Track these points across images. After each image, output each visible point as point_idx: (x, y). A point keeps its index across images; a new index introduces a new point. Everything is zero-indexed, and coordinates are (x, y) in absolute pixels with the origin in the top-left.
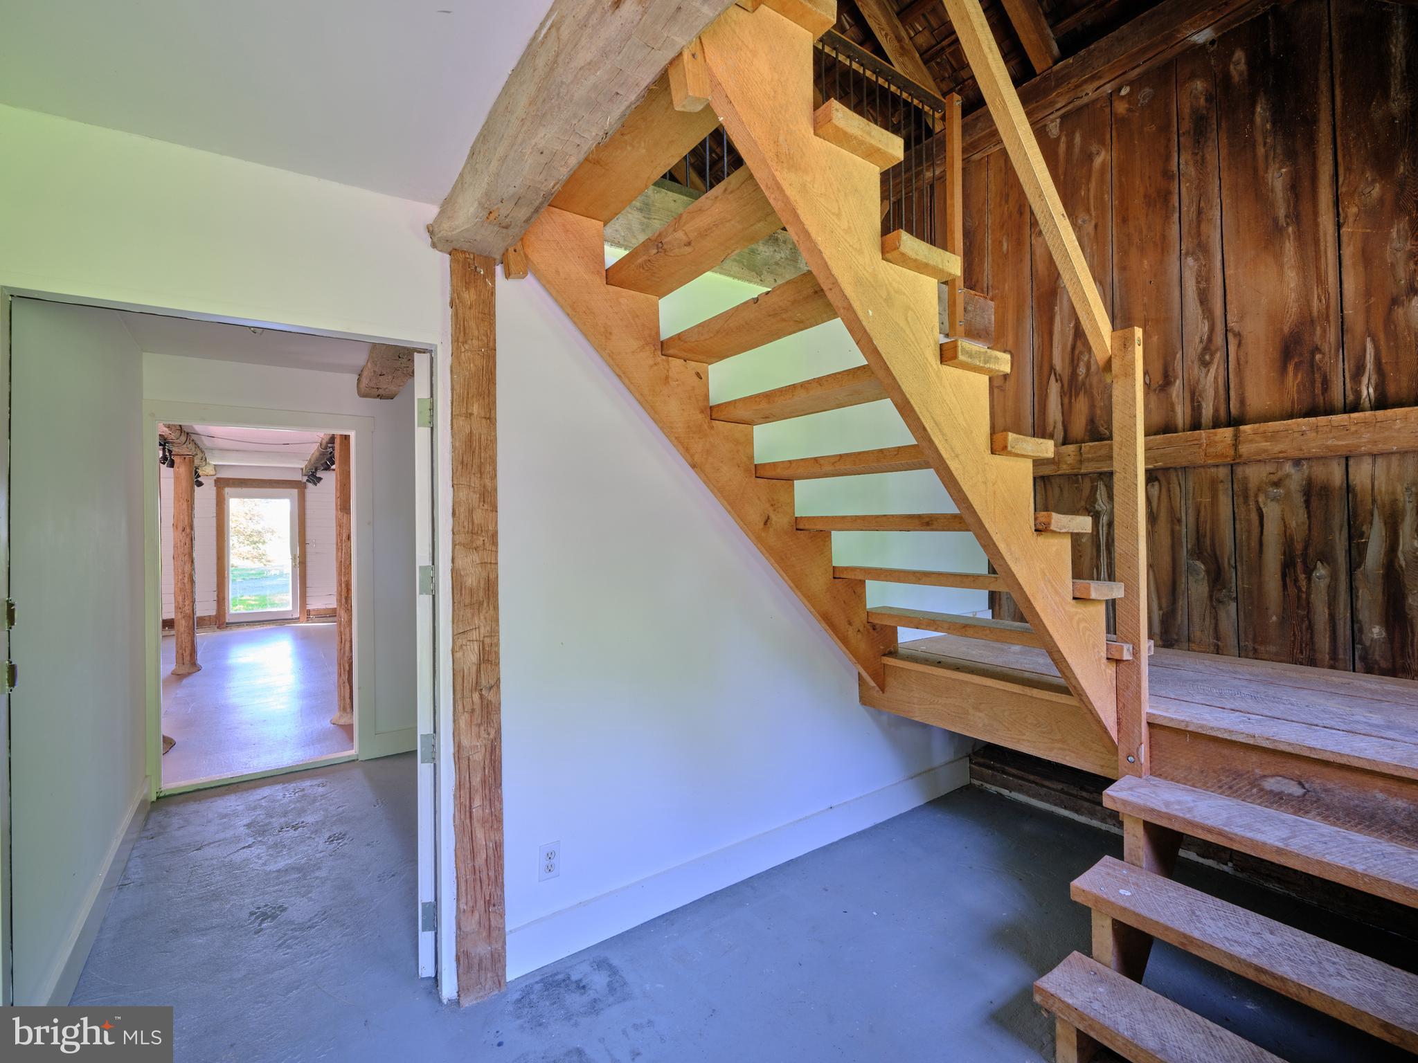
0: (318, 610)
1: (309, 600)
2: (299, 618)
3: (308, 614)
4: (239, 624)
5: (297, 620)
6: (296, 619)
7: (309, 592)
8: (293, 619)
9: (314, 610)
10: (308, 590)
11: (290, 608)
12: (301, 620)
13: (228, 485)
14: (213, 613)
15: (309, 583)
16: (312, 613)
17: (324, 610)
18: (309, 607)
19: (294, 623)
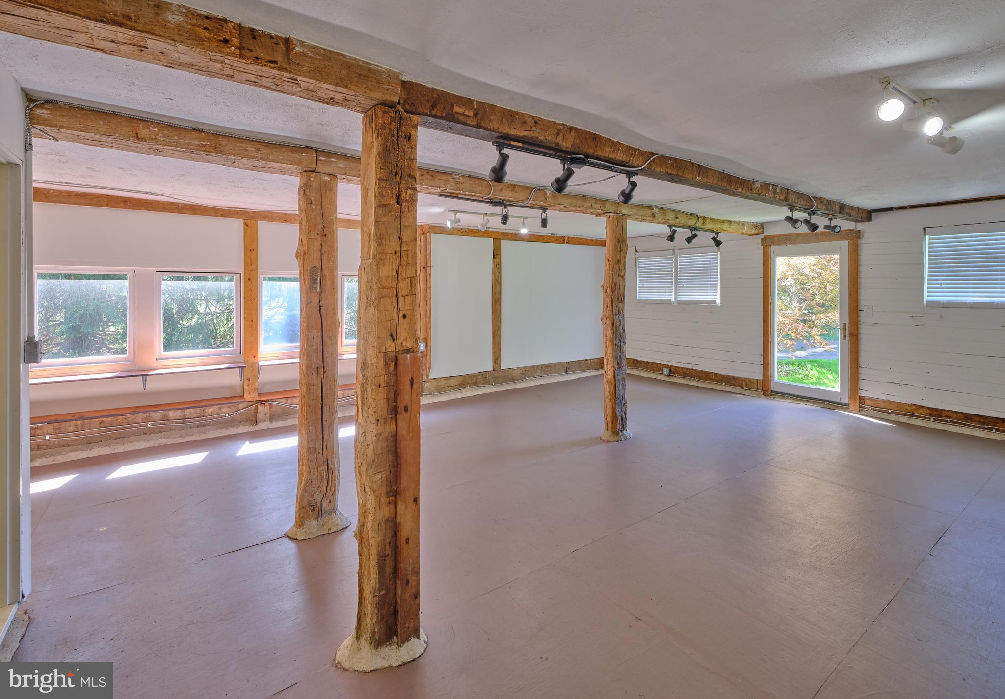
0: (876, 400)
1: (863, 385)
2: (848, 405)
3: (862, 404)
4: (784, 395)
5: (845, 406)
6: (845, 404)
7: (864, 373)
8: (841, 404)
9: (870, 399)
10: (861, 370)
11: (838, 389)
12: (851, 407)
13: (774, 243)
14: (760, 377)
15: (864, 360)
16: (867, 402)
17: (885, 401)
18: (862, 393)
19: (843, 409)
